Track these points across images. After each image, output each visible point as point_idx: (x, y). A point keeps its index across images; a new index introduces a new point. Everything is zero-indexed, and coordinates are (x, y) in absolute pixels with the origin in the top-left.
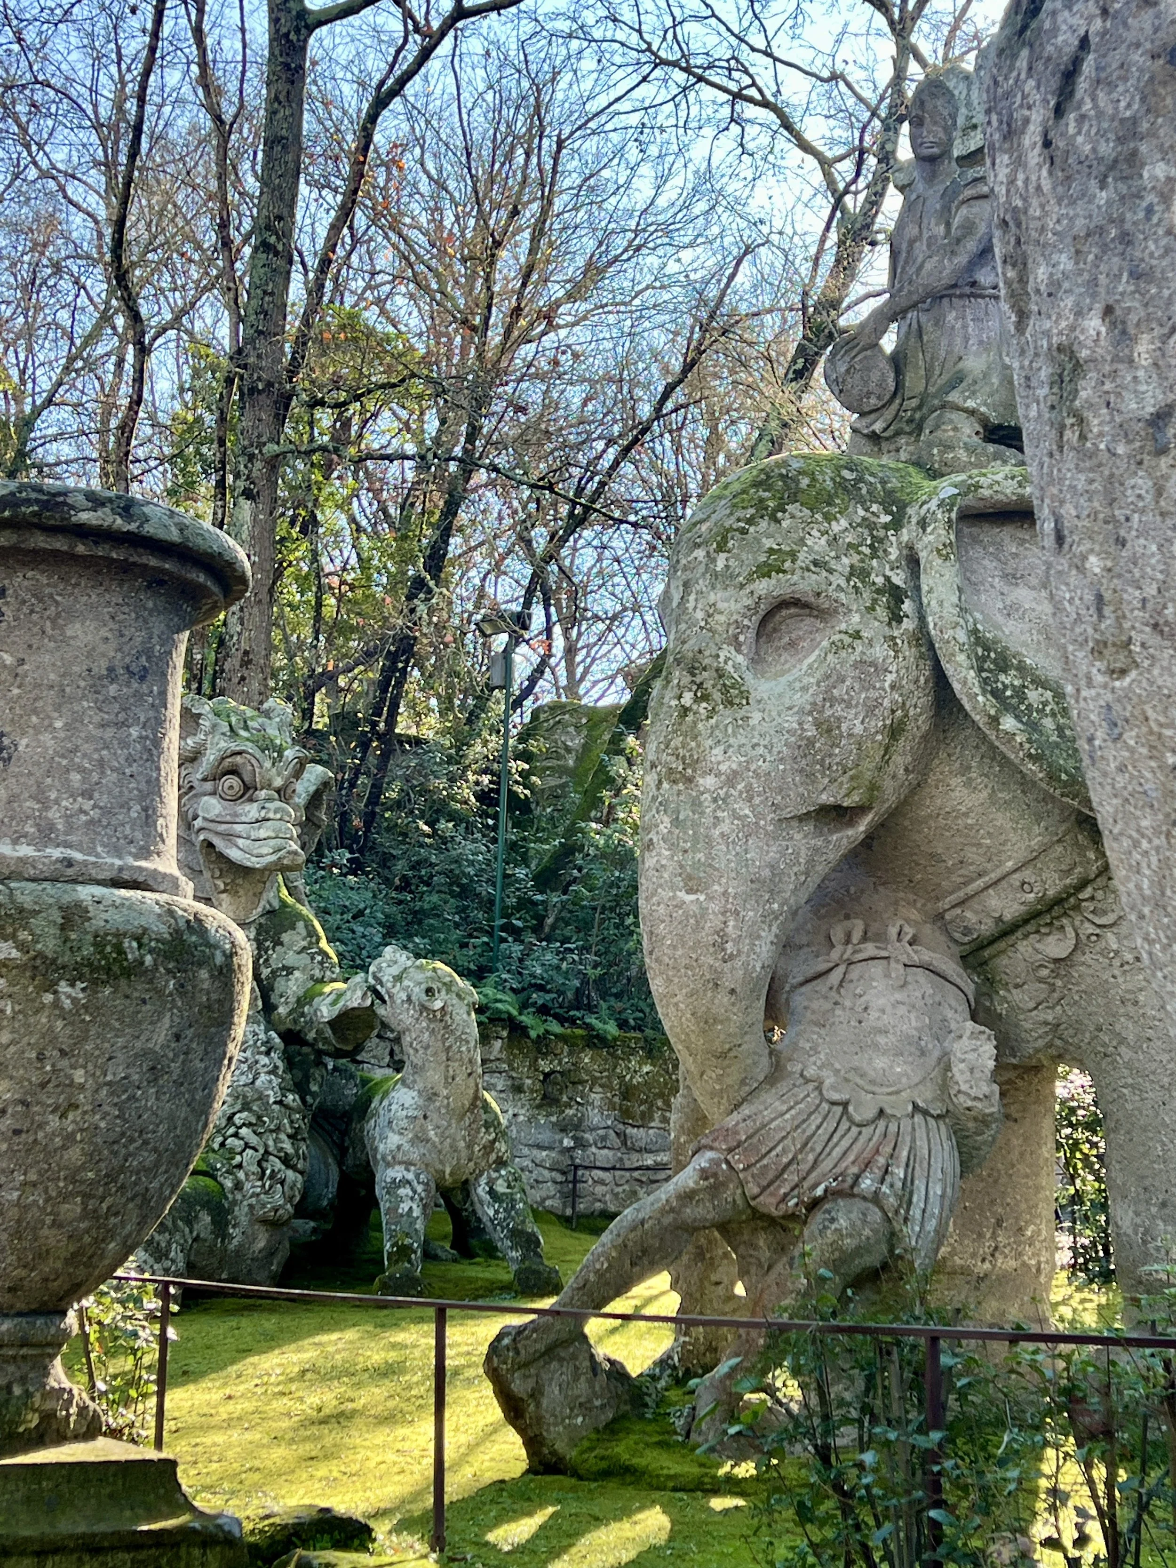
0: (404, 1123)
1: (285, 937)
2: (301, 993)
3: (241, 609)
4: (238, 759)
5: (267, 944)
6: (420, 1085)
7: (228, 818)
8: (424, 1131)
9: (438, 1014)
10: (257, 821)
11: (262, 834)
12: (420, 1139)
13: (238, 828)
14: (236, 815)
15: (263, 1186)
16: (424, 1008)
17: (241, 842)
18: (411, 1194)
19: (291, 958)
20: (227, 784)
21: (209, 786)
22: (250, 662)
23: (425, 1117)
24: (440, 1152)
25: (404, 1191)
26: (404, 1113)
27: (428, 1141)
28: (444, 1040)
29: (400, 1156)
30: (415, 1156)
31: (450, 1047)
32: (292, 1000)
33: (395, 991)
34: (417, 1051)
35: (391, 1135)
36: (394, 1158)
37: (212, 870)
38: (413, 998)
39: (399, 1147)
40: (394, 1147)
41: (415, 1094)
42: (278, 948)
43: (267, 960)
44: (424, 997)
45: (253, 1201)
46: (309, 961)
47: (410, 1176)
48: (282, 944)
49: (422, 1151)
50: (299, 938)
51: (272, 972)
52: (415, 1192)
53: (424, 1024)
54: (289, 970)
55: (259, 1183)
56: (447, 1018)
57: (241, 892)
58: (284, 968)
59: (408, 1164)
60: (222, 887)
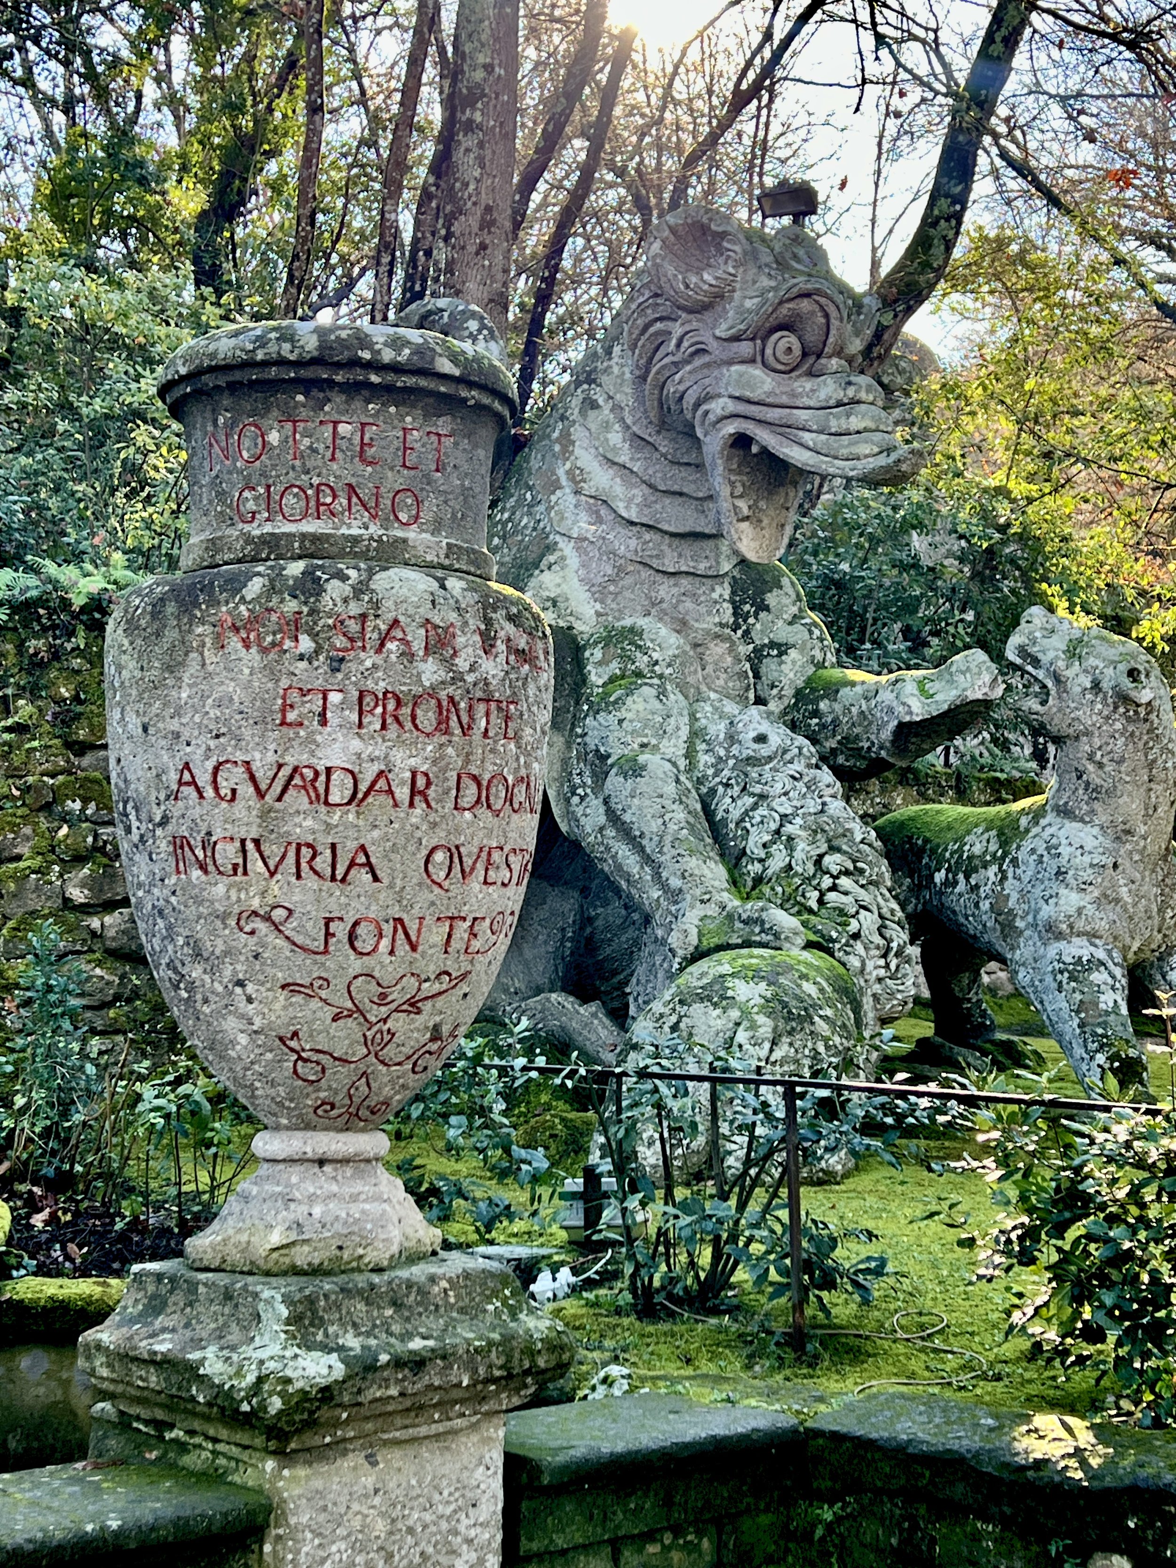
0: (1088, 875)
1: (771, 599)
2: (800, 683)
3: (481, 145)
4: (805, 305)
5: (747, 607)
6: (1102, 818)
7: (784, 400)
8: (1114, 886)
9: (1142, 711)
10: (839, 404)
11: (855, 423)
12: (1107, 899)
13: (803, 415)
14: (793, 395)
15: (887, 966)
16: (1124, 699)
17: (807, 437)
18: (1110, 981)
19: (782, 632)
20: (783, 345)
21: (745, 348)
22: (493, 222)
23: (1115, 866)
24: (1131, 918)
25: (1099, 977)
26: (1087, 859)
27: (1117, 901)
28: (1147, 749)
29: (1080, 925)
30: (1102, 926)
31: (1154, 761)
32: (789, 692)
33: (1069, 673)
34: (1100, 765)
35: (1063, 891)
36: (1071, 926)
37: (732, 484)
38: (1105, 685)
39: (1080, 911)
40: (1072, 911)
41: (1096, 831)
42: (763, 615)
43: (747, 633)
44: (1127, 683)
45: (877, 988)
46: (807, 636)
47: (1101, 954)
48: (767, 609)
49: (1112, 916)
50: (786, 601)
51: (755, 650)
52: (1113, 977)
53: (1118, 726)
54: (782, 649)
55: (882, 962)
56: (1153, 716)
57: (766, 522)
58: (772, 645)
59: (1092, 936)
60: (746, 511)
